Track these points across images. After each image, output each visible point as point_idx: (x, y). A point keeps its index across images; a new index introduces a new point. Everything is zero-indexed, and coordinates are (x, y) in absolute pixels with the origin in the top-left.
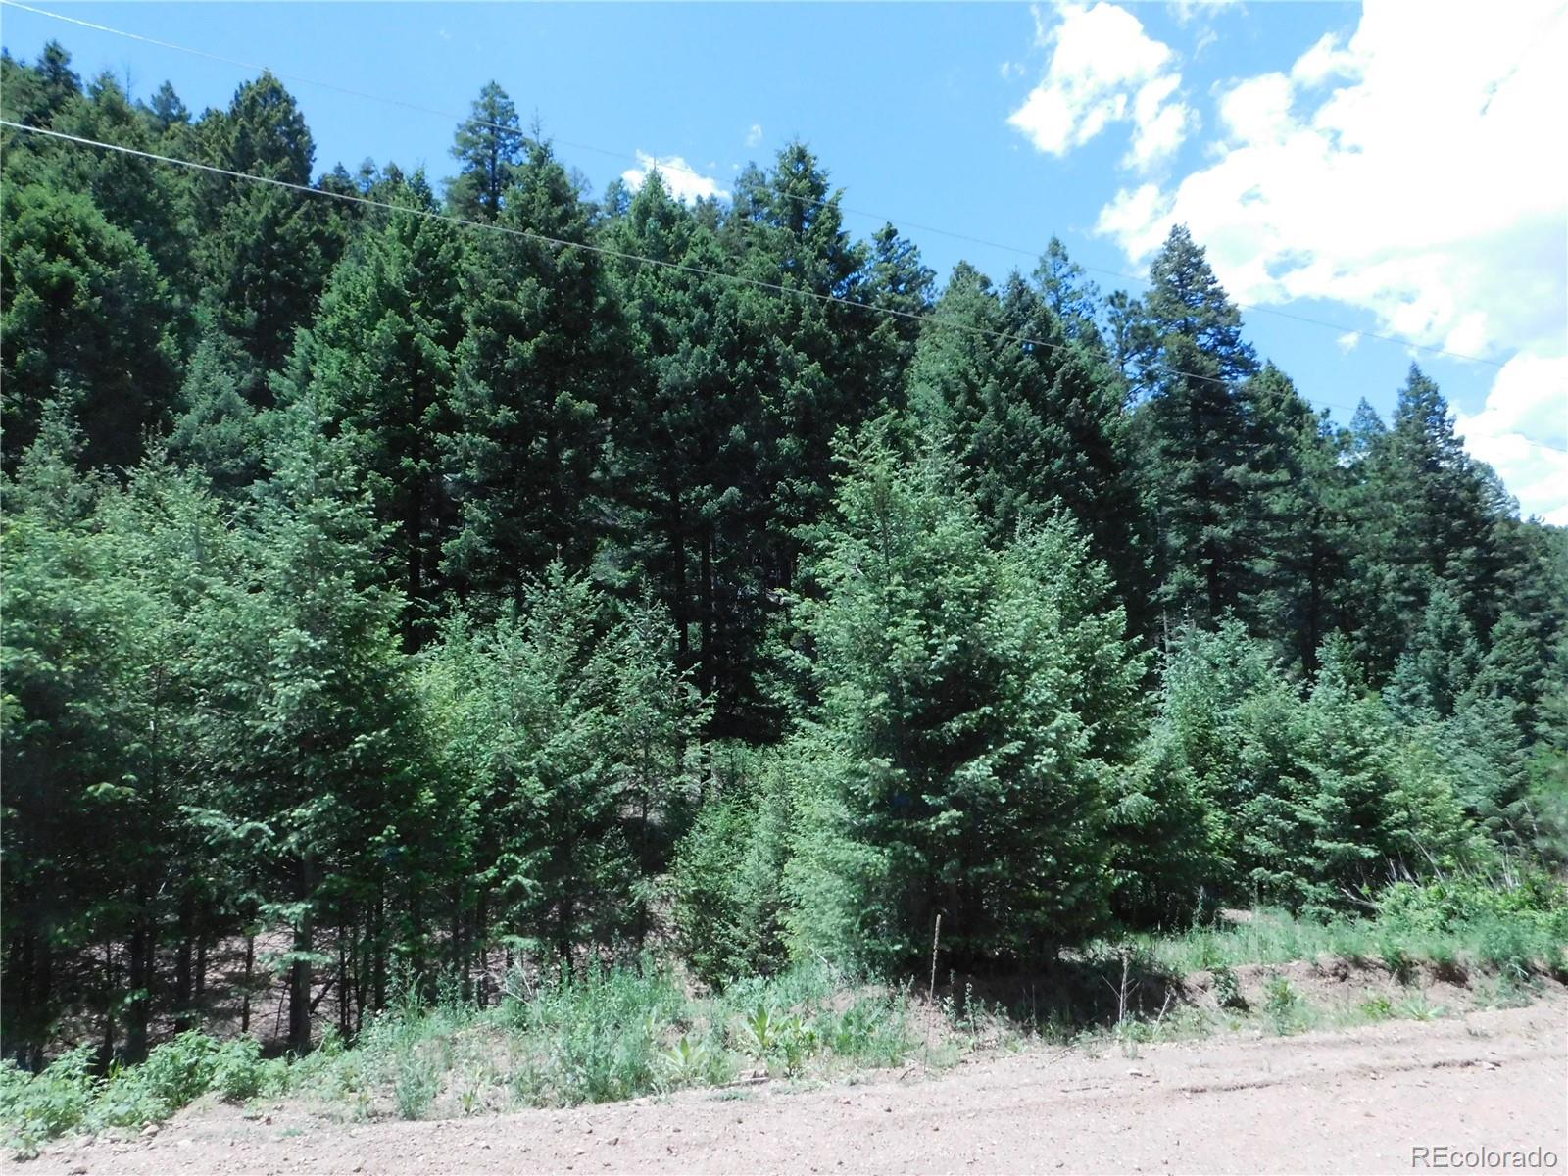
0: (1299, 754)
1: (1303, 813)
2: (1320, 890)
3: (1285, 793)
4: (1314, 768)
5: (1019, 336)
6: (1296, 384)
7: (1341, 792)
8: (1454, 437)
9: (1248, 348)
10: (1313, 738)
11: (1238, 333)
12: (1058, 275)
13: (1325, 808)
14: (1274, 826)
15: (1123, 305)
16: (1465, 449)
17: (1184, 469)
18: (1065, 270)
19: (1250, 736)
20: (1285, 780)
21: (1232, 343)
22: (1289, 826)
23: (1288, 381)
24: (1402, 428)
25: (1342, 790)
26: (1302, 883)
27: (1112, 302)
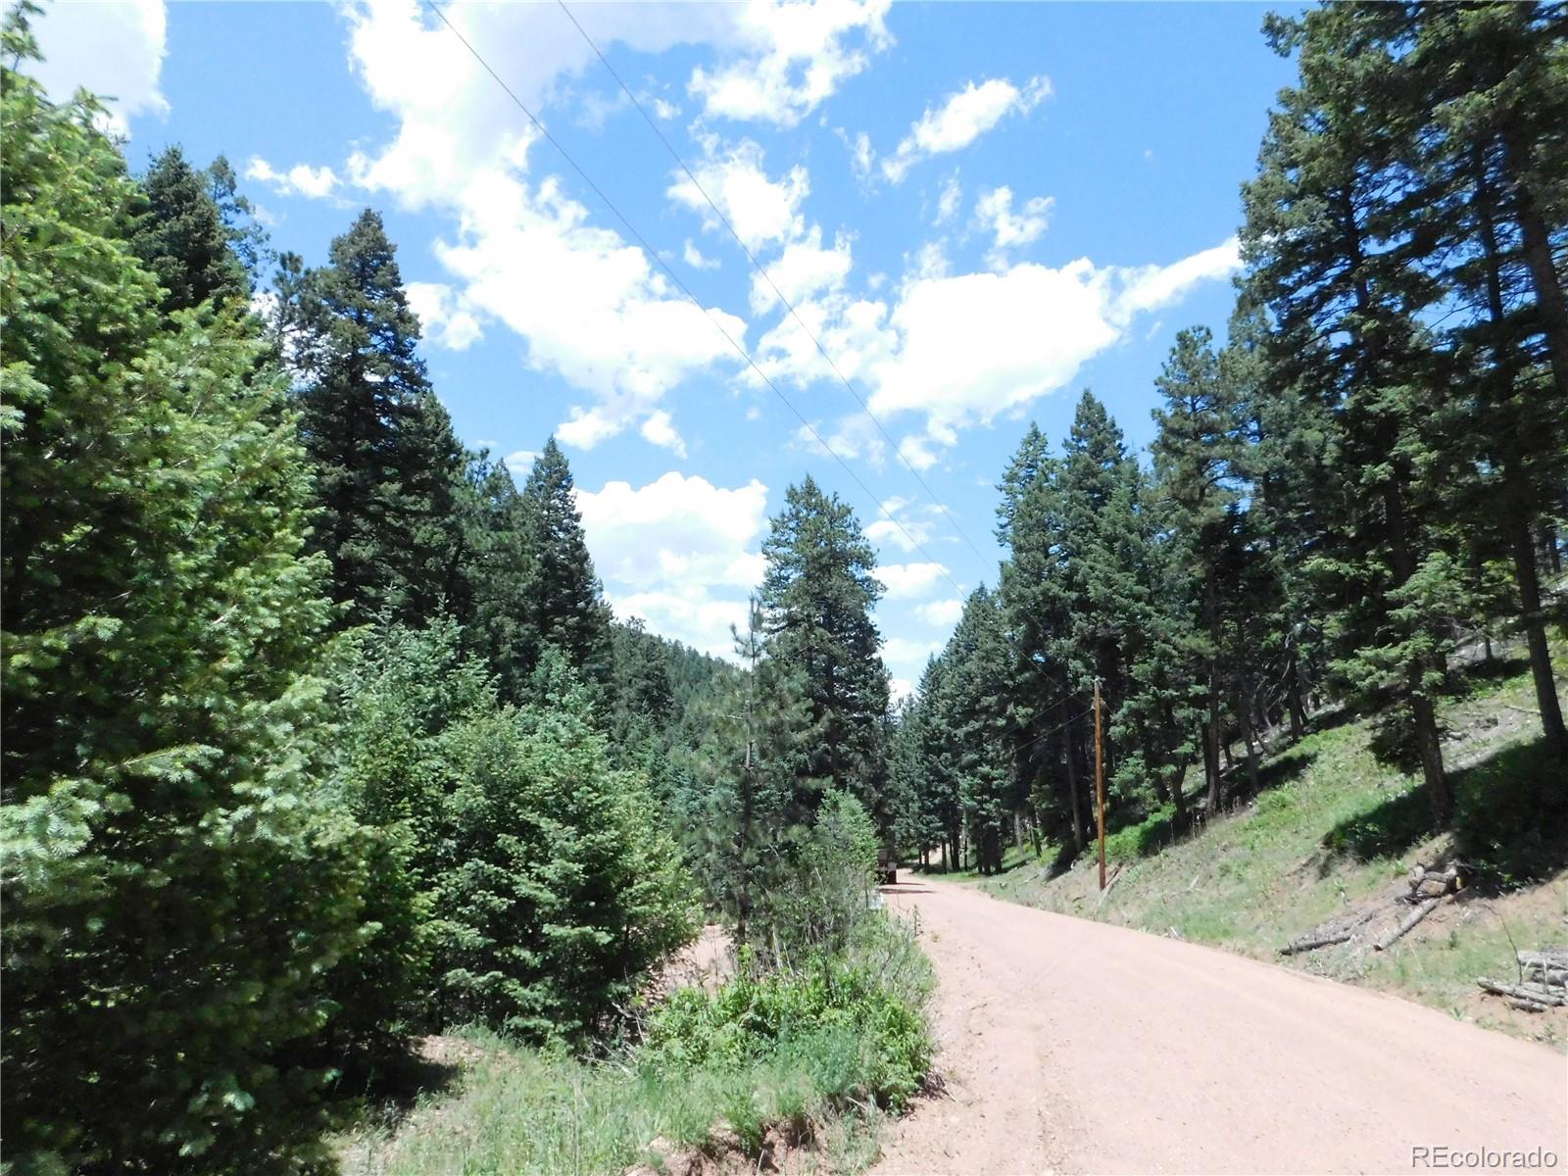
0: (522, 803)
1: (525, 887)
2: (536, 994)
3: (502, 858)
4: (546, 824)
5: (164, 228)
6: (453, 423)
7: (577, 858)
8: (574, 513)
9: (420, 364)
10: (547, 783)
11: (413, 345)
12: (220, 202)
13: (555, 878)
14: (483, 906)
15: (297, 270)
16: (581, 525)
17: (331, 474)
18: (229, 200)
19: (464, 777)
20: (505, 840)
21: (404, 354)
22: (500, 903)
23: (447, 417)
24: (530, 490)
25: (578, 853)
26: (513, 987)
27: (283, 263)
